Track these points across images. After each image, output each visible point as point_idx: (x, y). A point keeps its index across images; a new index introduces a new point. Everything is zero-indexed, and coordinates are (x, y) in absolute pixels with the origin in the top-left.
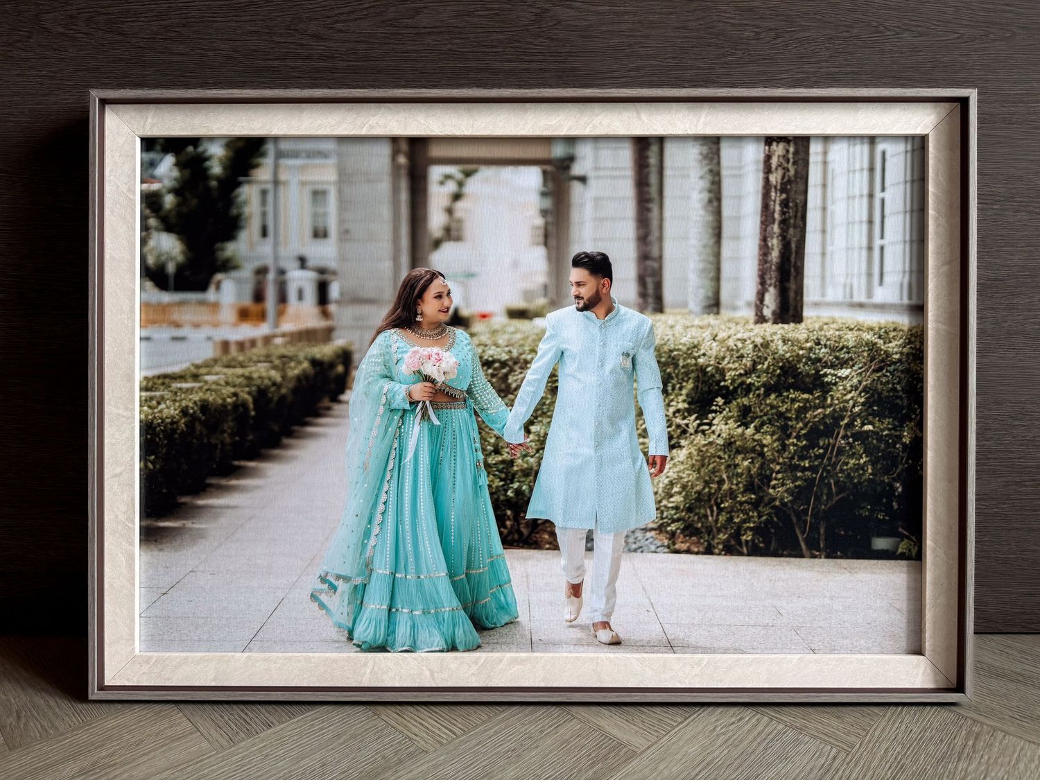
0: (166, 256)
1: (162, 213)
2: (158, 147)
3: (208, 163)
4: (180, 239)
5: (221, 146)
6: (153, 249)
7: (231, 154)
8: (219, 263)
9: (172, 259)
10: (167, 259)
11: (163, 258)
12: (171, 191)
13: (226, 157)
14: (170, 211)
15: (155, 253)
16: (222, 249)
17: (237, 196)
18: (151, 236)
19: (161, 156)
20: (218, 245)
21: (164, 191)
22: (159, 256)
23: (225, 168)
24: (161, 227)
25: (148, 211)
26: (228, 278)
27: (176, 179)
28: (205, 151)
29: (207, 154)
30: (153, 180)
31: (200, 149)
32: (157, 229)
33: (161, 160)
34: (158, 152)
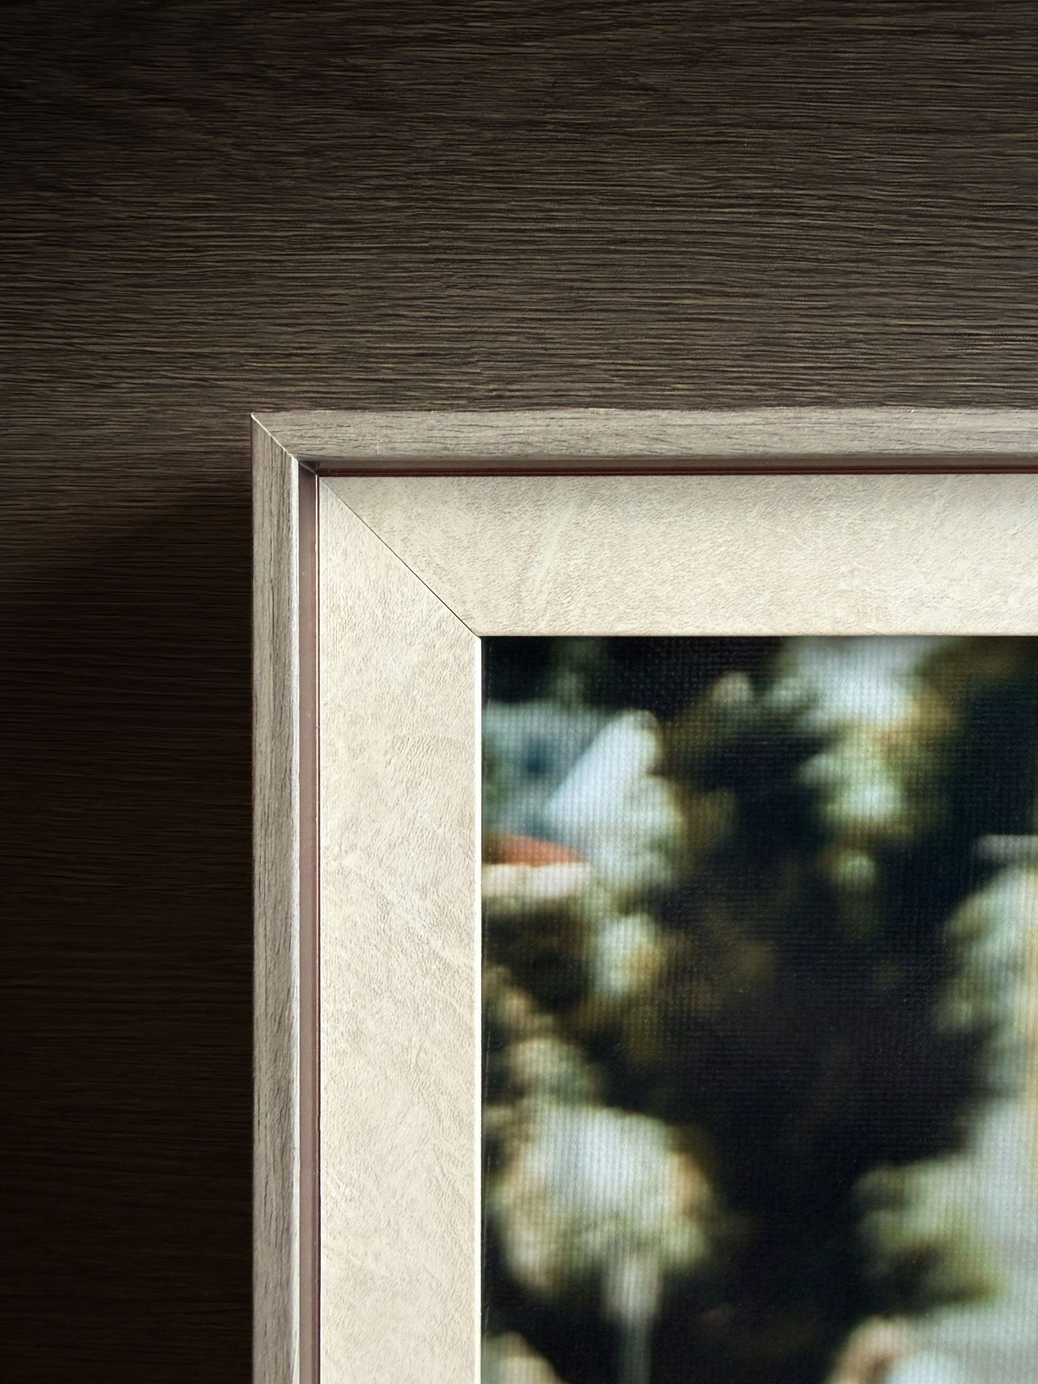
0: (610, 1227)
1: (588, 1016)
2: (569, 683)
3: (824, 765)
4: (684, 1147)
5: (895, 674)
6: (543, 1195)
7: (942, 716)
8: (881, 1268)
9: (640, 1245)
10: (614, 1245)
11: (595, 1241)
12: (630, 904)
13: (918, 731)
14: (630, 1003)
15: (556, 1214)
16: (898, 1202)
17: (976, 935)
18: (533, 1129)
19: (582, 723)
20: (879, 1179)
21: (600, 902)
22: (574, 1230)
23: (914, 791)
24: (584, 1083)
25: (515, 1005)
26: (928, 1346)
27: (659, 845)
28: (809, 703)
29: (822, 717)
30: (544, 848)
31: (786, 693)
32: (564, 1094)
33: (585, 744)
34: (567, 706)
